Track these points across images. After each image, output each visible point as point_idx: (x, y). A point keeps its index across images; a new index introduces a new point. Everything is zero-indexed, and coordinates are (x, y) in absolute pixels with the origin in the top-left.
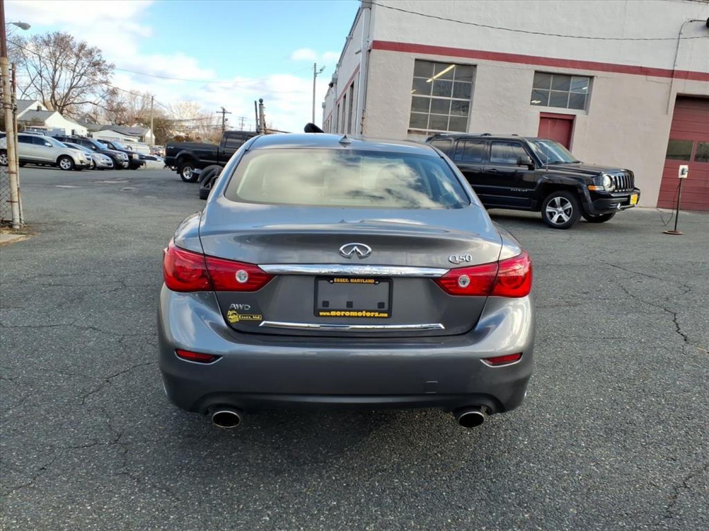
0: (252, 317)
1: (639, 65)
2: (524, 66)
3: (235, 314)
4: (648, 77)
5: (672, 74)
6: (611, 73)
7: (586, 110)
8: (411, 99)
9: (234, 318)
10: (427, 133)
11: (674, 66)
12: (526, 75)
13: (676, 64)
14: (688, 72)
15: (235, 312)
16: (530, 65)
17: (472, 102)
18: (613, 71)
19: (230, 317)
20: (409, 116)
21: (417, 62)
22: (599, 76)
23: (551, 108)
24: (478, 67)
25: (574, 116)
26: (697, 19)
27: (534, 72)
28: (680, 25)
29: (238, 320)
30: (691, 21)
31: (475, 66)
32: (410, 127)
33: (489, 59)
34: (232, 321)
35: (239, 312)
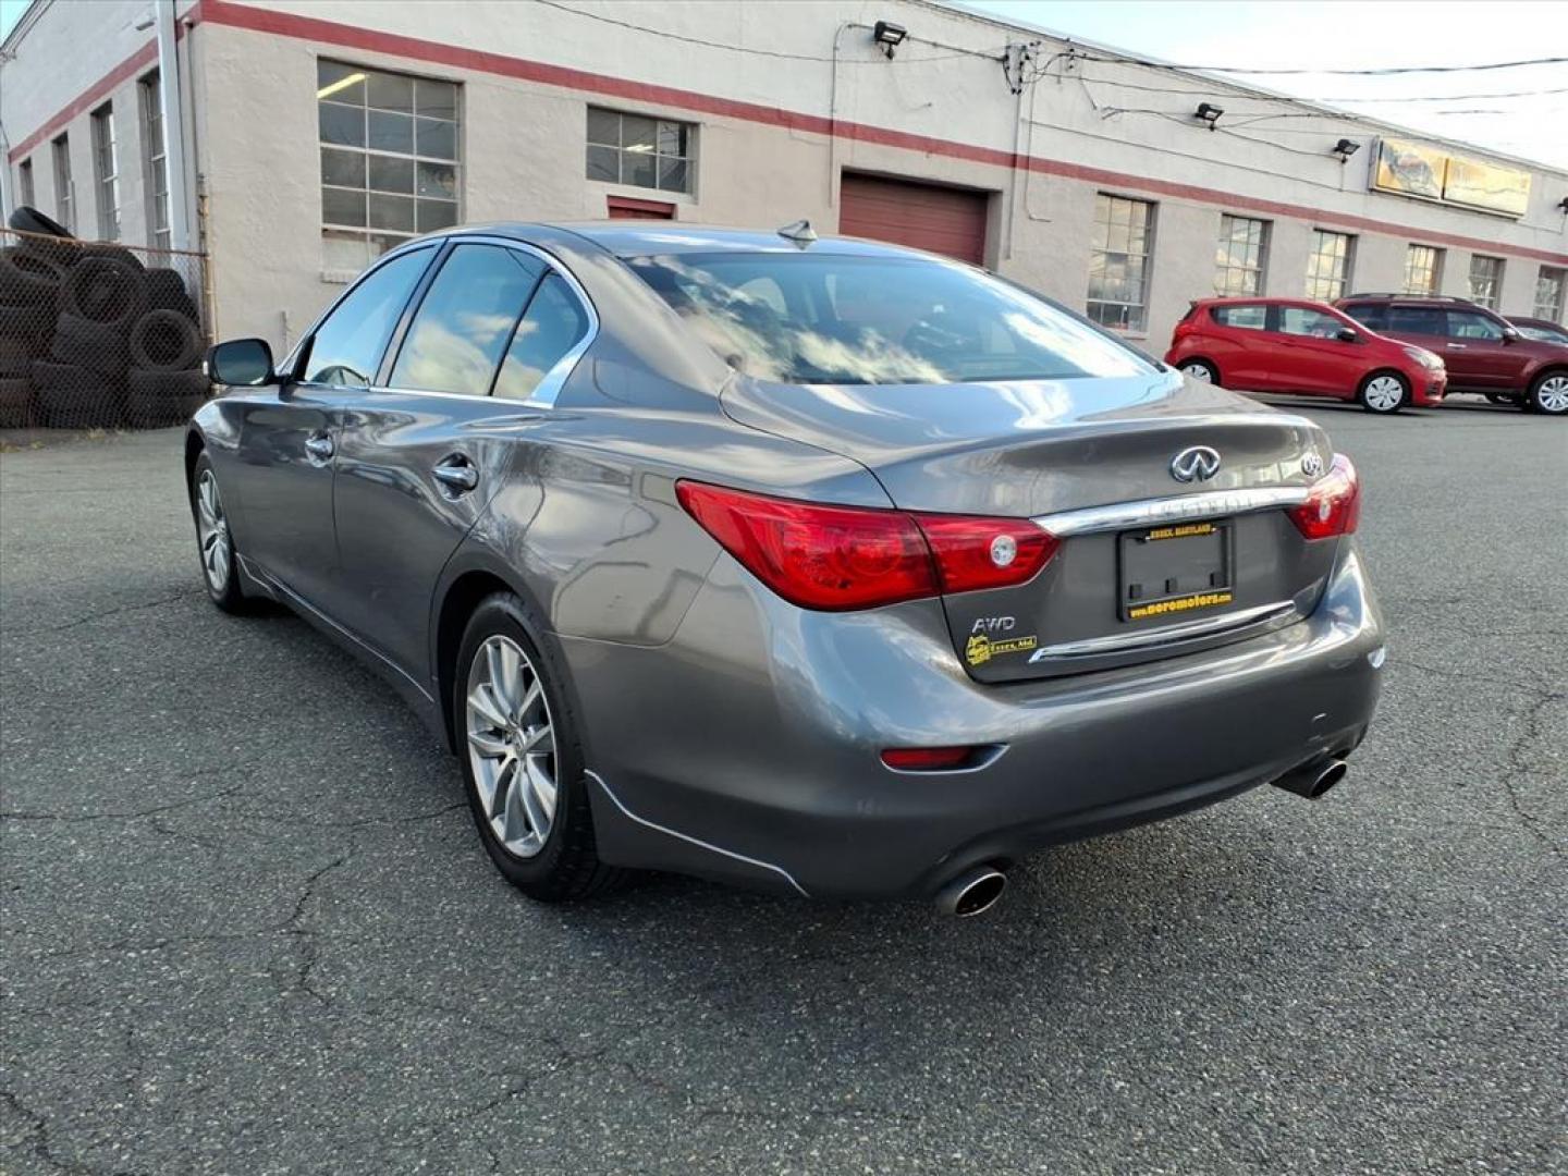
0: (1016, 643)
1: (776, 107)
2: (563, 91)
3: (984, 643)
4: (793, 130)
5: (830, 127)
6: (730, 119)
7: (691, 192)
8: (319, 153)
9: (979, 653)
10: (368, 238)
11: (832, 111)
12: (569, 114)
13: (835, 107)
14: (854, 126)
15: (985, 638)
16: (576, 91)
17: (463, 167)
18: (732, 115)
19: (971, 652)
20: (319, 195)
21: (324, 64)
22: (708, 124)
23: (626, 186)
24: (468, 88)
25: (673, 206)
26: (858, 22)
27: (585, 107)
28: (834, 33)
29: (987, 658)
30: (850, 26)
31: (460, 84)
32: (325, 221)
33: (489, 71)
34: (974, 662)
35: (995, 635)
